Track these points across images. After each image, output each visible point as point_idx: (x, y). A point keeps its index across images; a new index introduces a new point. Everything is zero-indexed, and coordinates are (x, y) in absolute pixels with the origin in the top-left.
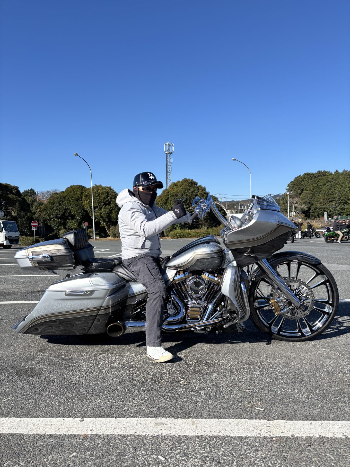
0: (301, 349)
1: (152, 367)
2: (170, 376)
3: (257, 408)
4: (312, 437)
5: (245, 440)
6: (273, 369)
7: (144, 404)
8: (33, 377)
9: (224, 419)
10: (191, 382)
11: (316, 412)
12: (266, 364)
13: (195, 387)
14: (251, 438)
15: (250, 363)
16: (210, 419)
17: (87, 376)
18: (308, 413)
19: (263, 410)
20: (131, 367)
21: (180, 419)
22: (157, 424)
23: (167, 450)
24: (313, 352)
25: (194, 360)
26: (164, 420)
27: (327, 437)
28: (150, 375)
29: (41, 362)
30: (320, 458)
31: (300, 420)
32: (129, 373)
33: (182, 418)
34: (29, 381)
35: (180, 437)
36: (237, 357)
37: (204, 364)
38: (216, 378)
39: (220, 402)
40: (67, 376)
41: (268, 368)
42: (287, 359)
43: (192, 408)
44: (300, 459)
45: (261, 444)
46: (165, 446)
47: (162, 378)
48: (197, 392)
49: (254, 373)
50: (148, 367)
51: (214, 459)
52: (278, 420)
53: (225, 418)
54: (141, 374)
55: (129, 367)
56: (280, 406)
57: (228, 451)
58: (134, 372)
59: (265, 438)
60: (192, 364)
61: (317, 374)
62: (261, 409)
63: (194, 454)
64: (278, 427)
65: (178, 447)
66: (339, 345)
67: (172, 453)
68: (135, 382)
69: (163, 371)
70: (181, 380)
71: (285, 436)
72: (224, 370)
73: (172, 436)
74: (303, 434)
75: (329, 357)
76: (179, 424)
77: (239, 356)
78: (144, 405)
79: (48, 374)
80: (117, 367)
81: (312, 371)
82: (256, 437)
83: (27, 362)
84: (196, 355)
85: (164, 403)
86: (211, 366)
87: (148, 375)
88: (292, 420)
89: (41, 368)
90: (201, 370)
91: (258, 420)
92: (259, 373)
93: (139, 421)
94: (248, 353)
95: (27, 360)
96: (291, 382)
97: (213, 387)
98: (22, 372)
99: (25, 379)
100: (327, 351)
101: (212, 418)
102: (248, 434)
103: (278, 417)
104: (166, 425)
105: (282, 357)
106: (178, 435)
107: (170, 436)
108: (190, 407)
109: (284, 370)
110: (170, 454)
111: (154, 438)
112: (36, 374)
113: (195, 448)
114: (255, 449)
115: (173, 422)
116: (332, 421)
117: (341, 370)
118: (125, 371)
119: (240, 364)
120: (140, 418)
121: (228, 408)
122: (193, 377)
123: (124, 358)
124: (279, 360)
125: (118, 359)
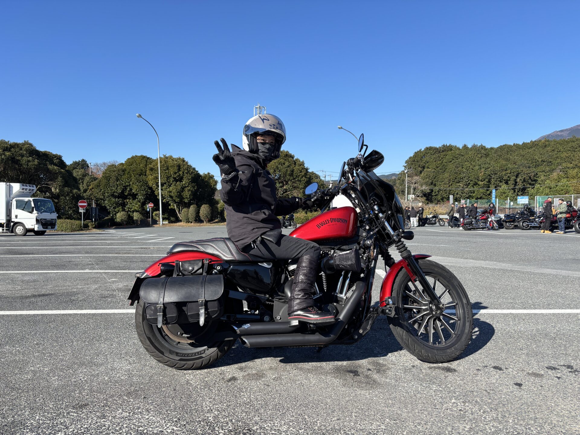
0: (416, 401)
15: (327, 431)
24: (435, 406)
42: (392, 422)
66: (477, 392)
75: (462, 417)
84: (236, 414)
100: (459, 404)
105: (382, 420)
124: (378, 423)
125: (94, 424)
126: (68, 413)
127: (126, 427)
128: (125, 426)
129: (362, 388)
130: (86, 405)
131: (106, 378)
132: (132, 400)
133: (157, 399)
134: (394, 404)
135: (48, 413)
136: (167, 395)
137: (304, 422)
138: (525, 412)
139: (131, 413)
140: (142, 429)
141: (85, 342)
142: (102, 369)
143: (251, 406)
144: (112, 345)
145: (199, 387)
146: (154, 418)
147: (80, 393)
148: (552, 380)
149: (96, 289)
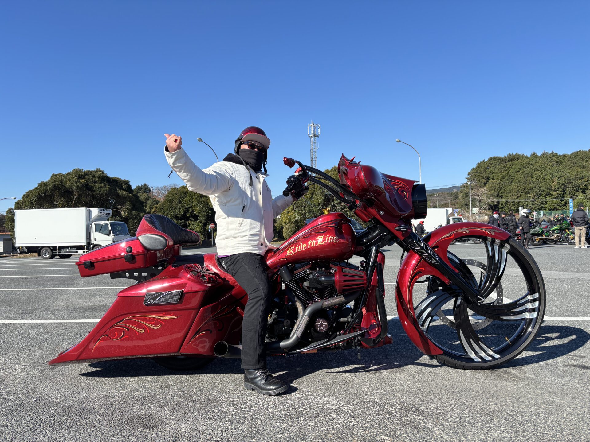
0: (564, 391)
1: (333, 415)
2: (364, 431)
6: (531, 423)
8: (152, 428)
12: (516, 415)
17: (234, 428)
20: (300, 415)
25: (397, 405)
28: (333, 429)
29: (164, 405)
32: (299, 424)
34: (147, 435)
36: (464, 401)
37: (414, 412)
38: (442, 437)
40: (204, 427)
41: (522, 422)
42: (549, 407)
47: (353, 434)
50: (326, 416)
54: (318, 427)
55: (297, 415)
58: (307, 424)
60: (396, 412)
69: (352, 423)
70: (384, 440)
72: (450, 423)
77: (467, 399)
79: (175, 425)
80: (279, 416)
83: (142, 404)
84: (398, 397)
86: (428, 417)
87: (330, 428)
89: (163, 414)
90: (413, 423)
92: (511, 429)
94: (479, 395)
95: (143, 402)
98: (135, 421)
99: (140, 432)
105: (538, 405)
109: (552, 426)
112: (157, 424)
118: (293, 422)
119: (473, 414)
122: (404, 434)
123: (286, 400)
124: (535, 408)
126: (250, 394)
129: (506, 381)
133: (319, 386)
134: (544, 394)
135: (233, 393)
136: (326, 382)
137: (464, 405)
139: (304, 395)
140: (321, 406)
143: (407, 392)
146: (326, 399)
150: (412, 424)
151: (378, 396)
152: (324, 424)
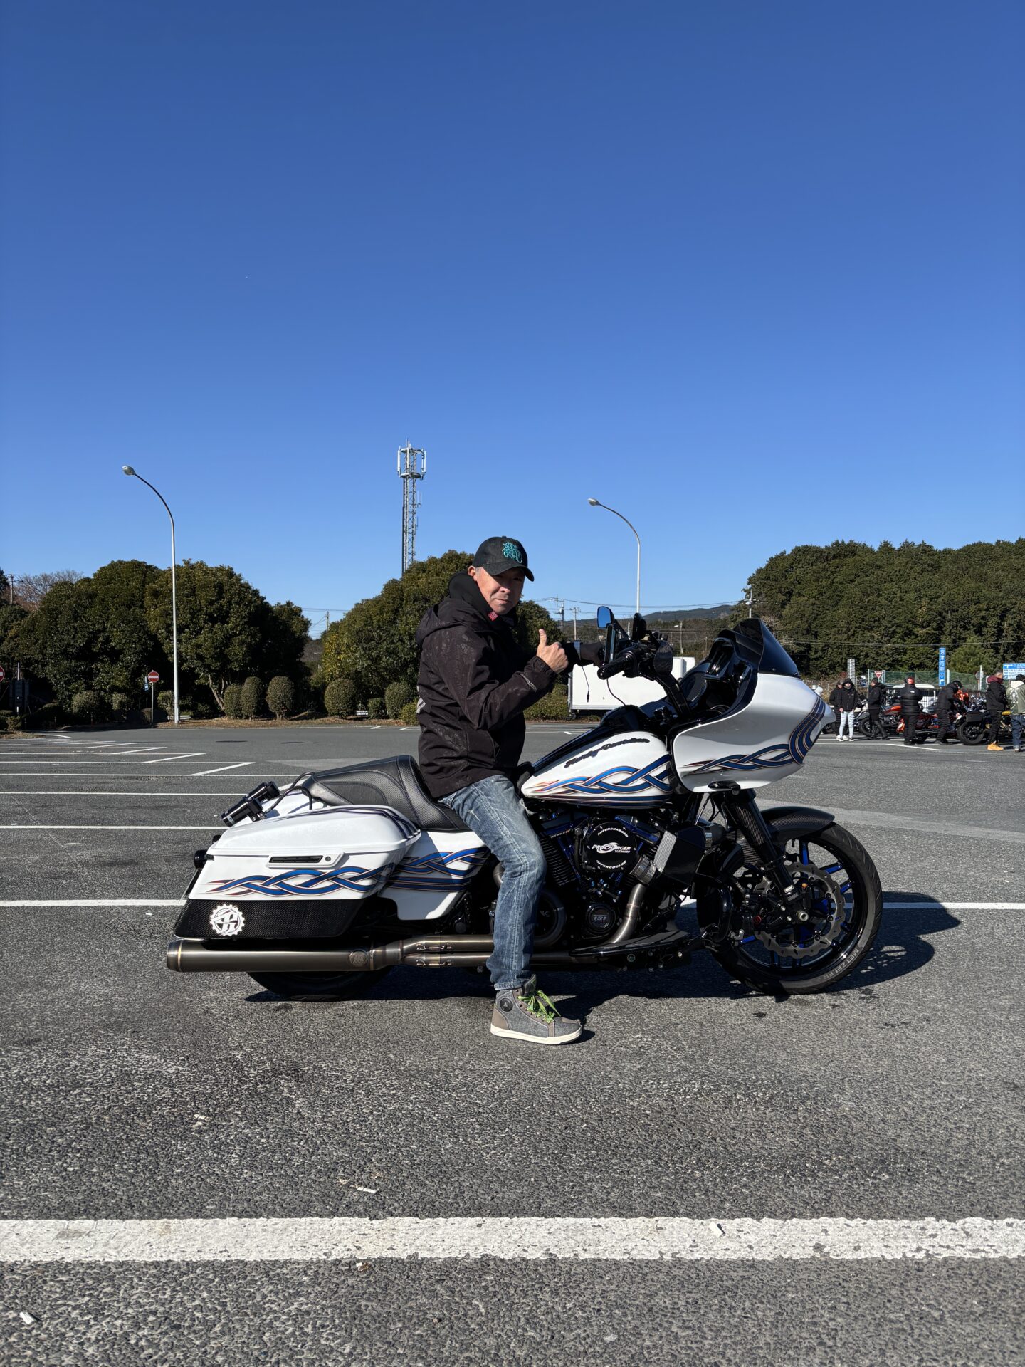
1: (137, 1084)
2: (174, 1108)
3: (360, 1189)
4: (463, 1258)
5: (278, 1271)
7: (58, 1184)
9: (255, 1219)
10: (224, 1123)
11: (511, 1196)
12: (456, 1076)
13: (229, 1136)
14: (299, 1263)
15: (418, 1071)
16: (218, 1219)
18: (489, 1198)
19: (373, 1192)
20: (76, 1084)
21: (134, 1220)
22: (62, 1235)
23: (55, 1300)
25: (268, 1065)
26: (89, 1224)
27: (502, 1257)
28: (120, 1107)
30: (450, 1310)
31: (456, 1216)
32: (63, 1101)
33: (141, 1219)
35: (110, 1266)
36: (391, 1055)
37: (289, 1075)
38: (299, 1113)
39: (271, 1174)
41: (456, 1086)
43: (185, 1193)
44: (397, 1314)
45: (317, 1278)
46: (53, 1289)
47: (150, 1113)
48: (224, 1151)
49: (412, 1098)
50: (126, 1085)
51: (166, 1319)
52: (397, 1219)
53: (261, 1216)
54: (95, 1104)
55: (70, 1086)
56: (427, 1182)
57: (216, 1299)
58: (78, 1100)
59: (337, 1262)
60: (255, 1077)
61: (578, 1100)
62: (369, 1191)
63: (121, 1309)
64: (386, 1236)
65: (89, 1290)
67: (64, 1305)
68: (65, 1127)
70: (197, 1120)
71: (391, 1258)
72: (334, 1091)
73: (88, 1264)
74: (444, 1250)
75: (638, 1055)
76: (122, 1235)
78: (55, 1187)
80: (36, 1088)
81: (570, 1091)
82: (315, 1260)
85: (114, 1180)
86: (305, 1081)
87: (115, 1106)
88: (438, 1216)
90: (271, 1092)
91: (347, 1218)
92: (425, 1098)
93: (17, 1228)
96: (498, 1119)
97: (276, 1136)
100: (645, 1039)
101: (224, 1217)
102: (298, 1256)
103: (404, 1210)
104: (86, 1238)
106: (107, 1260)
107: (82, 1264)
108: (181, 1190)
109: (497, 1091)
110: (56, 1309)
111: (35, 1269)
113: (134, 1292)
114: (291, 1291)
115: (110, 1228)
116: (539, 1219)
117: (648, 1088)
118: (54, 1098)
119: (386, 1075)
120: (27, 1219)
121: (285, 1189)
122: (238, 1110)
125: (51, 1064)
126: (8, 1051)
127: (104, 1067)
128: (101, 1065)
130: (36, 1041)
131: (68, 1006)
132: (112, 1034)
138: (743, 1049)
141: (24, 953)
142: (57, 993)
143: (306, 1042)
144: (74, 958)
145: (224, 1018)
147: (25, 1025)
148: (822, 1009)
149: (36, 862)
150: (267, 1094)
151: (248, 1050)
152: (109, 1100)
